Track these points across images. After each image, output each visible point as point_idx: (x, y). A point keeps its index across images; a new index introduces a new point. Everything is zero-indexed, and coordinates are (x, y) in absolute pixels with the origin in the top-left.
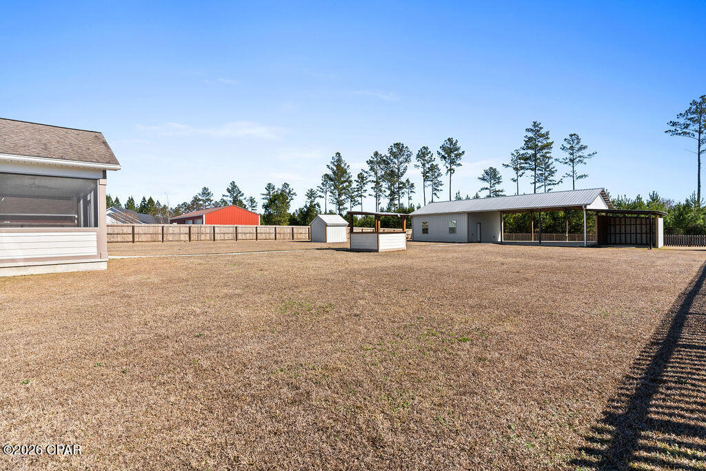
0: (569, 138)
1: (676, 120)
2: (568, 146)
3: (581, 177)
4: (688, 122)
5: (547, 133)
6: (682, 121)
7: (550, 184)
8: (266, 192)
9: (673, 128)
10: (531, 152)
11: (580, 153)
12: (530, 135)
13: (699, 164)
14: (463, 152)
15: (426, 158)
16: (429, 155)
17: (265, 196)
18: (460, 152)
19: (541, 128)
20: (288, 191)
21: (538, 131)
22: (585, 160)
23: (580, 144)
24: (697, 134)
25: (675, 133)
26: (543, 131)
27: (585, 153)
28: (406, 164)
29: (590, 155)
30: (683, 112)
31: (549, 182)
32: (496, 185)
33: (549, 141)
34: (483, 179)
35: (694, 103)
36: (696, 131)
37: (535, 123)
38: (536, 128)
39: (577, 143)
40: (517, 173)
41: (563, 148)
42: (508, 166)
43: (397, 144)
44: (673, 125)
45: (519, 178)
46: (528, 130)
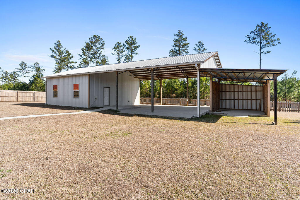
0: (198, 44)
1: (250, 35)
2: (198, 48)
4: (255, 36)
5: (186, 38)
6: (252, 35)
10: (177, 48)
12: (177, 38)
13: (260, 59)
14: (139, 46)
19: (183, 34)
21: (181, 36)
23: (204, 47)
24: (259, 43)
25: (249, 42)
26: (184, 37)
28: (102, 50)
30: (253, 31)
33: (187, 42)
35: (258, 26)
37: (179, 31)
38: (180, 34)
39: (202, 47)
41: (195, 49)
44: (248, 38)
46: (175, 35)
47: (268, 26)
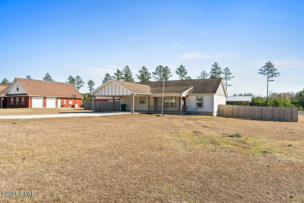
0: (225, 69)
1: (262, 69)
2: (225, 72)
3: (229, 85)
4: (265, 70)
5: (220, 68)
9: (261, 72)
11: (229, 76)
12: (214, 67)
18: (186, 72)
19: (218, 65)
21: (216, 66)
22: (230, 79)
23: (229, 72)
24: (267, 74)
25: (261, 73)
26: (218, 67)
27: (231, 76)
29: (232, 77)
30: (264, 66)
35: (267, 63)
36: (267, 73)
37: (215, 63)
46: (213, 66)
47: (273, 64)
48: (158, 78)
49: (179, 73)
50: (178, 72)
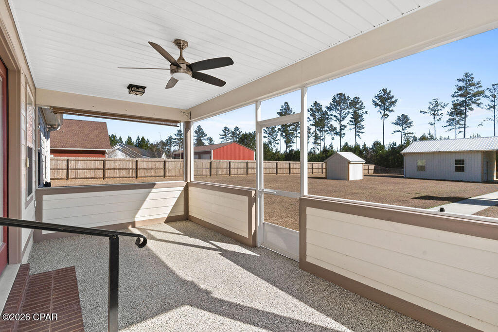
7: (459, 128)
8: (223, 133)
12: (461, 84)
14: (396, 101)
15: (357, 106)
16: (360, 104)
17: (222, 137)
18: (393, 100)
20: (238, 133)
21: (469, 81)
26: (474, 81)
31: (460, 126)
32: (407, 129)
33: (480, 89)
34: (397, 124)
37: (466, 74)
38: (467, 78)
40: (434, 118)
42: (425, 112)
43: (340, 94)
45: (437, 122)
46: (460, 80)
48: (337, 115)
49: (380, 103)
50: (378, 102)
